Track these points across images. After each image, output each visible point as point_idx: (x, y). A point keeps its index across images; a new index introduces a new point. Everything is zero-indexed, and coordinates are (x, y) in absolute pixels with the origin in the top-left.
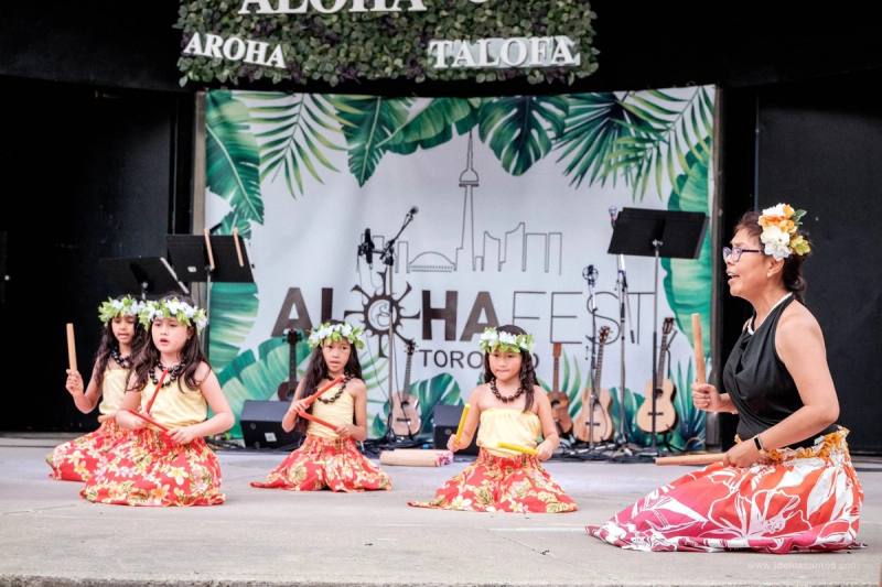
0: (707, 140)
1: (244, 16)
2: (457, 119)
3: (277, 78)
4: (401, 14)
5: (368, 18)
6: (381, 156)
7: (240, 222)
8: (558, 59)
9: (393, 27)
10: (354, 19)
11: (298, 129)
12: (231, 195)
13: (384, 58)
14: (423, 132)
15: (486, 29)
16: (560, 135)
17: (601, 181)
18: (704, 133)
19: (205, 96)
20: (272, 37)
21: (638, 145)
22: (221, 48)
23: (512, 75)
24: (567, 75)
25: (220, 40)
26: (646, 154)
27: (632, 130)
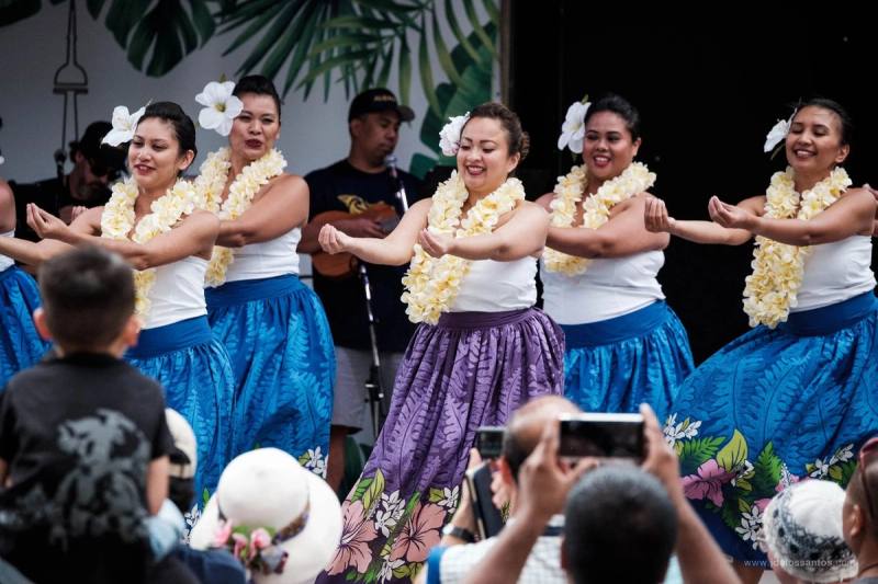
0: (489, 29)
16: (230, 9)
17: (303, 89)
18: (484, 18)
21: (366, 31)
26: (382, 45)
27: (356, 5)
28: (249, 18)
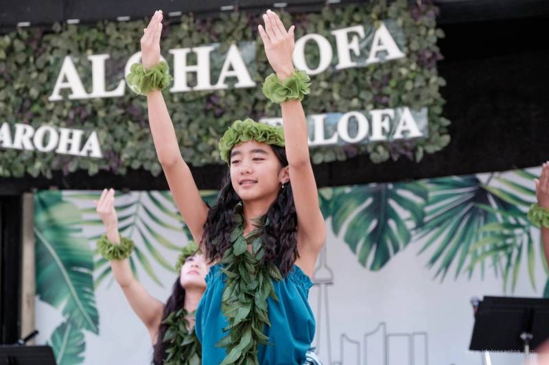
1: (56, 103)
3: (93, 170)
4: (227, 92)
5: (191, 98)
7: (74, 333)
8: (403, 132)
9: (219, 107)
10: (176, 99)
12: (63, 304)
13: (211, 141)
15: (322, 103)
19: (32, 198)
20: (87, 124)
21: (506, 232)
22: (32, 139)
23: (354, 152)
24: (415, 150)
25: (30, 129)
26: (515, 241)
27: (499, 216)
28: (432, 229)
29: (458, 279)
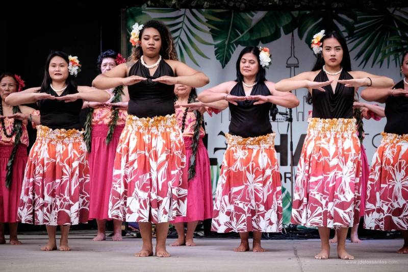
2: (283, 24)
6: (235, 49)
11: (183, 32)
14: (262, 33)
16: (351, 35)
17: (380, 63)
19: (126, 11)
21: (403, 41)
27: (399, 32)
28: (358, 38)
29: (373, 67)
